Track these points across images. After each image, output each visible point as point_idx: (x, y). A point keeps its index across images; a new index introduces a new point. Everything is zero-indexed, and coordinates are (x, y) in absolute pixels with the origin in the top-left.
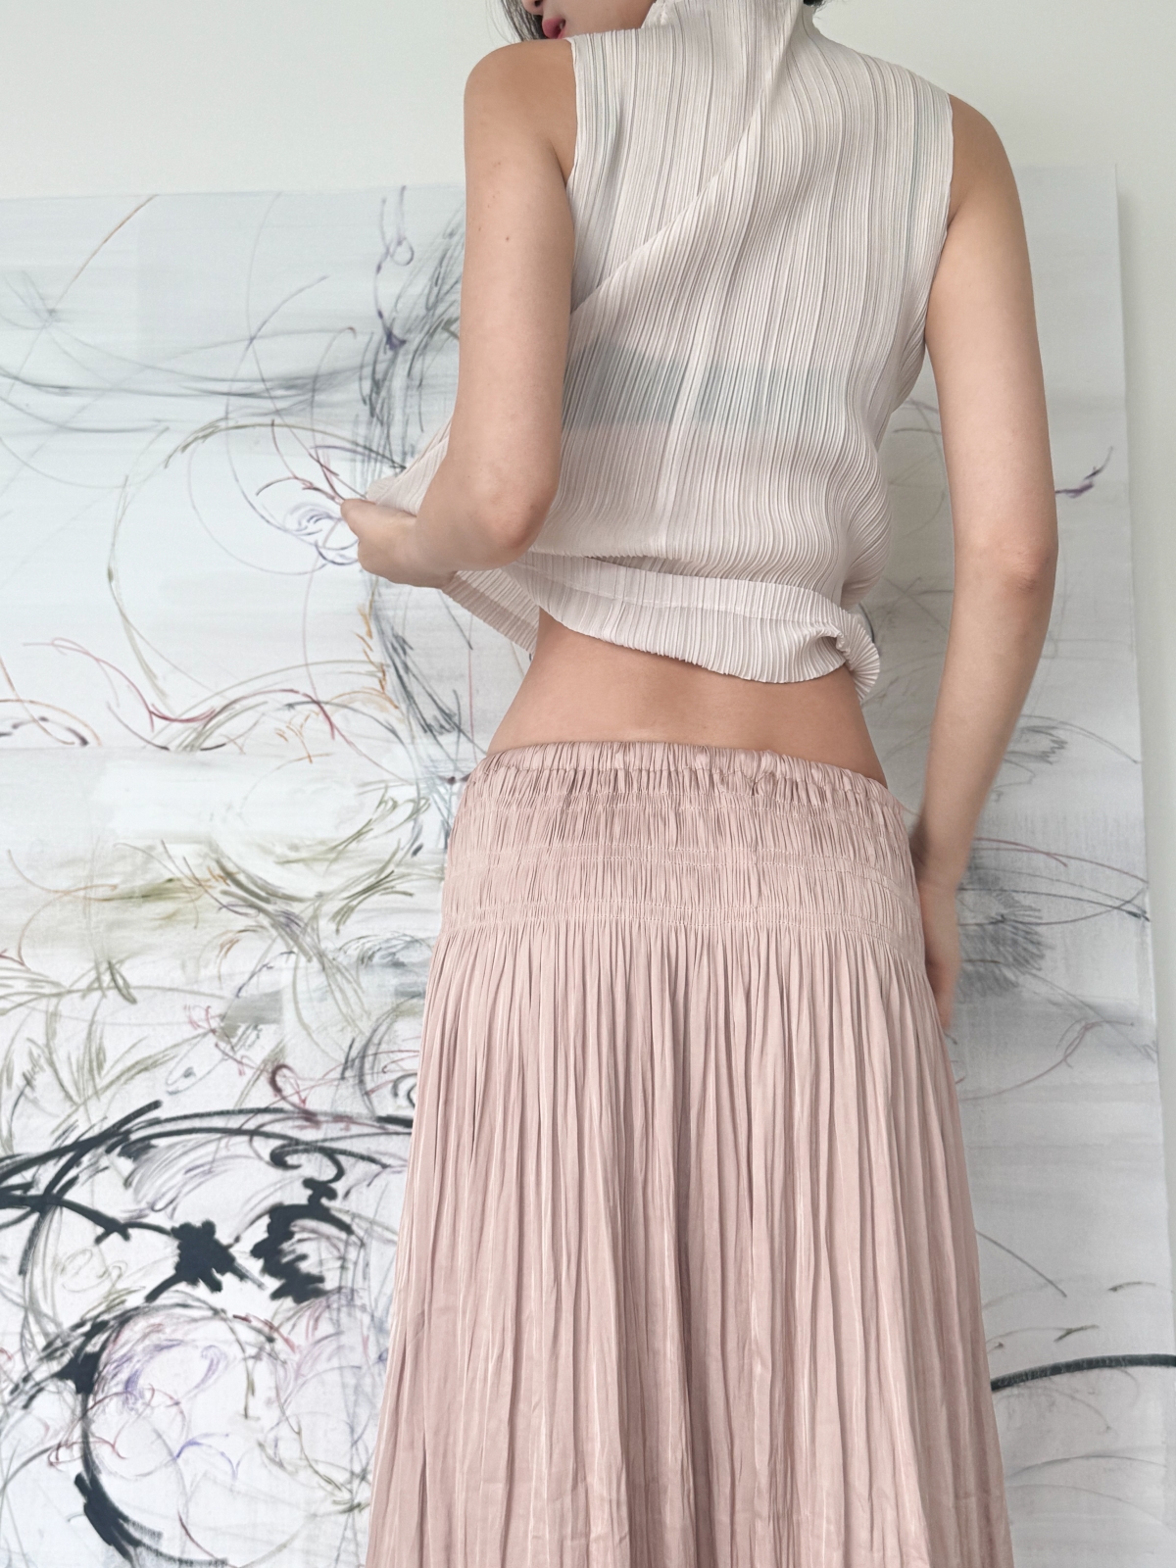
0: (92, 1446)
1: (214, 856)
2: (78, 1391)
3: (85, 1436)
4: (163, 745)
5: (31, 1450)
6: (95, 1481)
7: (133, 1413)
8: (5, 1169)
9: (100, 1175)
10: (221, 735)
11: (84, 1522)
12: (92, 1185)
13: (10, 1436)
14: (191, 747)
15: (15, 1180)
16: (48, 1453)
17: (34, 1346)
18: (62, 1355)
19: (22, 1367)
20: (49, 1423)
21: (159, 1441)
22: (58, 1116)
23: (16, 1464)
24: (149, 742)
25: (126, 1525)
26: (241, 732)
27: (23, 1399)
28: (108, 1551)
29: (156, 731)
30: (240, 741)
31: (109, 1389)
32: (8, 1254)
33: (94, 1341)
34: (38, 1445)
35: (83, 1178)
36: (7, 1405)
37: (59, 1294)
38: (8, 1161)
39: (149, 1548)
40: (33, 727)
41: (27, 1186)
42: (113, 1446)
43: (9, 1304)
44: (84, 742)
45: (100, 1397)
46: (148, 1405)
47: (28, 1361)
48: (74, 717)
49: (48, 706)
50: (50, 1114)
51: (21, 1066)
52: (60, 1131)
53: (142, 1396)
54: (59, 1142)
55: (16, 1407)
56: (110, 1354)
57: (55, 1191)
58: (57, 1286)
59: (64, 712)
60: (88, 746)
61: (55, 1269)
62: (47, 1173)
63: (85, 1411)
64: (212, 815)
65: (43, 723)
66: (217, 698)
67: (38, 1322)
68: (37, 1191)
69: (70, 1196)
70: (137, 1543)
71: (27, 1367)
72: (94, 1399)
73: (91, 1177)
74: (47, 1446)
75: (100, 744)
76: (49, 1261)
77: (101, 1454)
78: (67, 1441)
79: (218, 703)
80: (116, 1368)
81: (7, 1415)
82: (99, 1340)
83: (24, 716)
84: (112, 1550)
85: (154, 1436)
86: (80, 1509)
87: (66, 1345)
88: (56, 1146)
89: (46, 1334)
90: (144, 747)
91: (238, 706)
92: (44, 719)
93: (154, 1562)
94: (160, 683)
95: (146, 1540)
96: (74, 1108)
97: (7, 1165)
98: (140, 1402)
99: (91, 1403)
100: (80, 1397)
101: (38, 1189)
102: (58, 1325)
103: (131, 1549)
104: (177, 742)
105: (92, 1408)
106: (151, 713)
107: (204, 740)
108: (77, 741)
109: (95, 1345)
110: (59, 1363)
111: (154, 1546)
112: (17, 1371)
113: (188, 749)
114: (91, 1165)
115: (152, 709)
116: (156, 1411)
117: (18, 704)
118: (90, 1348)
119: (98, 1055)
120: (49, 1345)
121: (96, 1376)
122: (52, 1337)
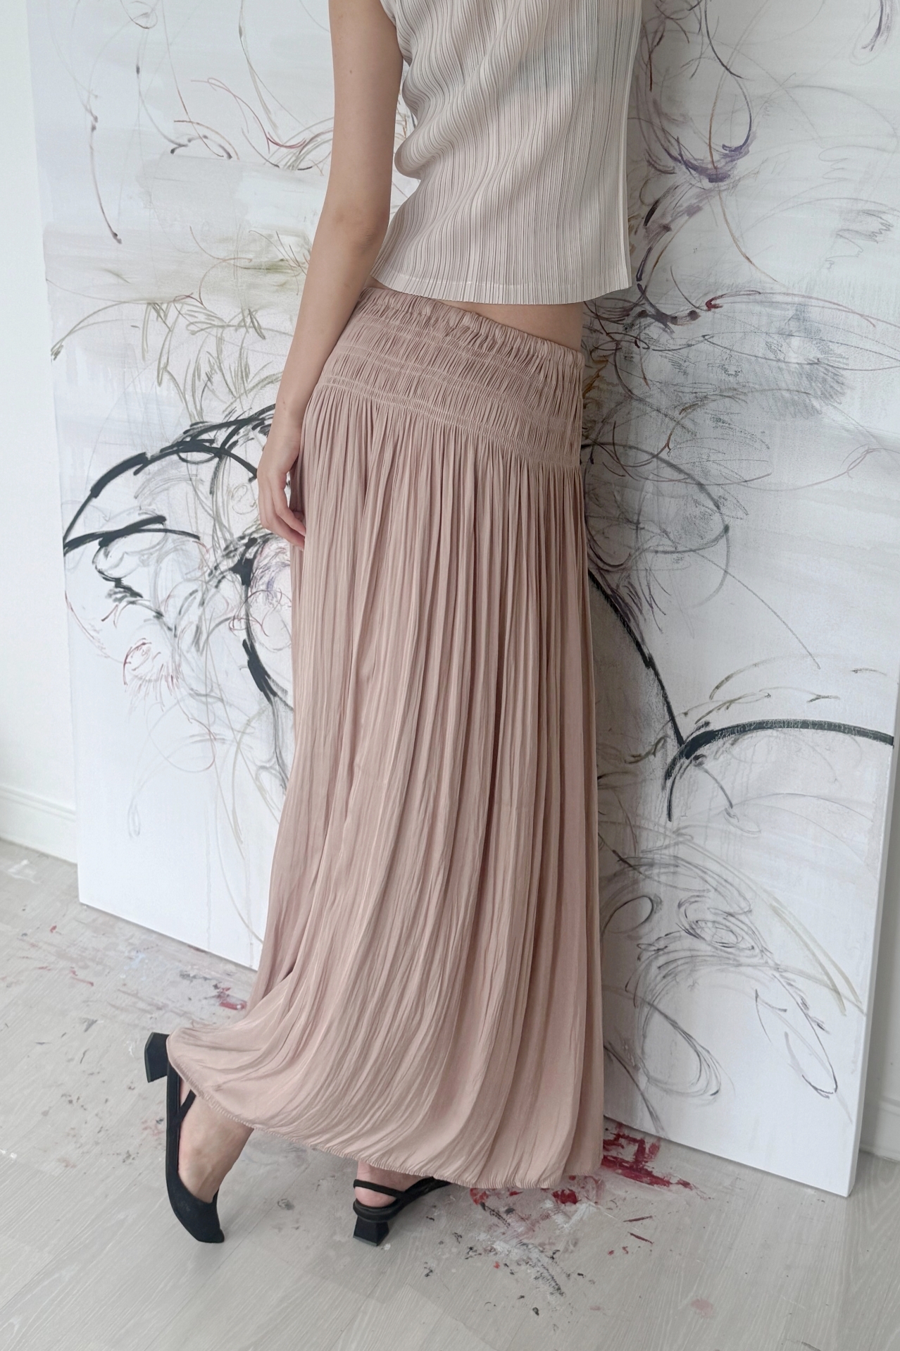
0: (251, 622)
1: (307, 247)
2: (243, 584)
3: (247, 615)
4: (276, 164)
5: (221, 616)
6: (253, 647)
7: (271, 606)
8: (200, 429)
9: (250, 442)
10: (310, 160)
11: (247, 671)
12: (246, 447)
13: (210, 604)
14: (292, 167)
15: (205, 436)
16: (229, 621)
17: (220, 546)
18: (234, 556)
19: (213, 559)
20: (229, 601)
21: (285, 629)
22: (225, 403)
23: (213, 625)
24: (267, 161)
25: (269, 680)
26: (321, 159)
27: (214, 582)
28: (260, 695)
29: (271, 152)
30: (320, 166)
31: (259, 586)
32: (203, 479)
33: (250, 550)
34: (223, 615)
35: (241, 442)
36: (207, 583)
37: (232, 514)
38: (201, 425)
39: (281, 699)
40: (200, 141)
41: (212, 441)
42: (261, 626)
43: (206, 513)
44: (230, 157)
45: (254, 590)
46: (279, 602)
47: (217, 555)
48: (223, 138)
49: (208, 128)
50: (222, 401)
51: (205, 368)
52: (226, 413)
53: (276, 597)
54: (227, 418)
55: (211, 586)
56: (258, 562)
57: (226, 447)
58: (230, 507)
59: (217, 133)
60: (232, 159)
61: (228, 495)
62: (221, 435)
63: (247, 598)
64: (305, 218)
65: (205, 140)
66: (307, 131)
67: (221, 530)
68: (217, 445)
69: (234, 451)
70: (275, 694)
71: (216, 560)
72: (251, 591)
73: (245, 442)
74: (229, 616)
75: (238, 159)
76: (225, 488)
77: (256, 628)
78: (238, 616)
79: (307, 136)
80: (262, 572)
81: (207, 590)
82: (253, 550)
83: (194, 134)
84: (262, 693)
85: (282, 626)
86: (246, 664)
87: (236, 550)
88: (225, 421)
89: (225, 540)
90: (264, 164)
91: (319, 139)
92: (205, 137)
93: (284, 710)
94: (273, 117)
95: (279, 693)
96: (234, 399)
97: (201, 427)
98: (275, 599)
99: (250, 594)
100: (244, 587)
101: (217, 444)
102: (231, 535)
103: (271, 696)
104: (283, 163)
105: (251, 596)
106: (268, 139)
107: (300, 163)
108: (225, 155)
109: (250, 554)
110: (233, 561)
111: (284, 699)
112: (211, 560)
113: (291, 168)
114: (245, 435)
115: (268, 136)
116: (283, 607)
117: (190, 124)
118: (249, 555)
119: (245, 369)
120: (227, 547)
121: (252, 575)
122: (229, 542)
